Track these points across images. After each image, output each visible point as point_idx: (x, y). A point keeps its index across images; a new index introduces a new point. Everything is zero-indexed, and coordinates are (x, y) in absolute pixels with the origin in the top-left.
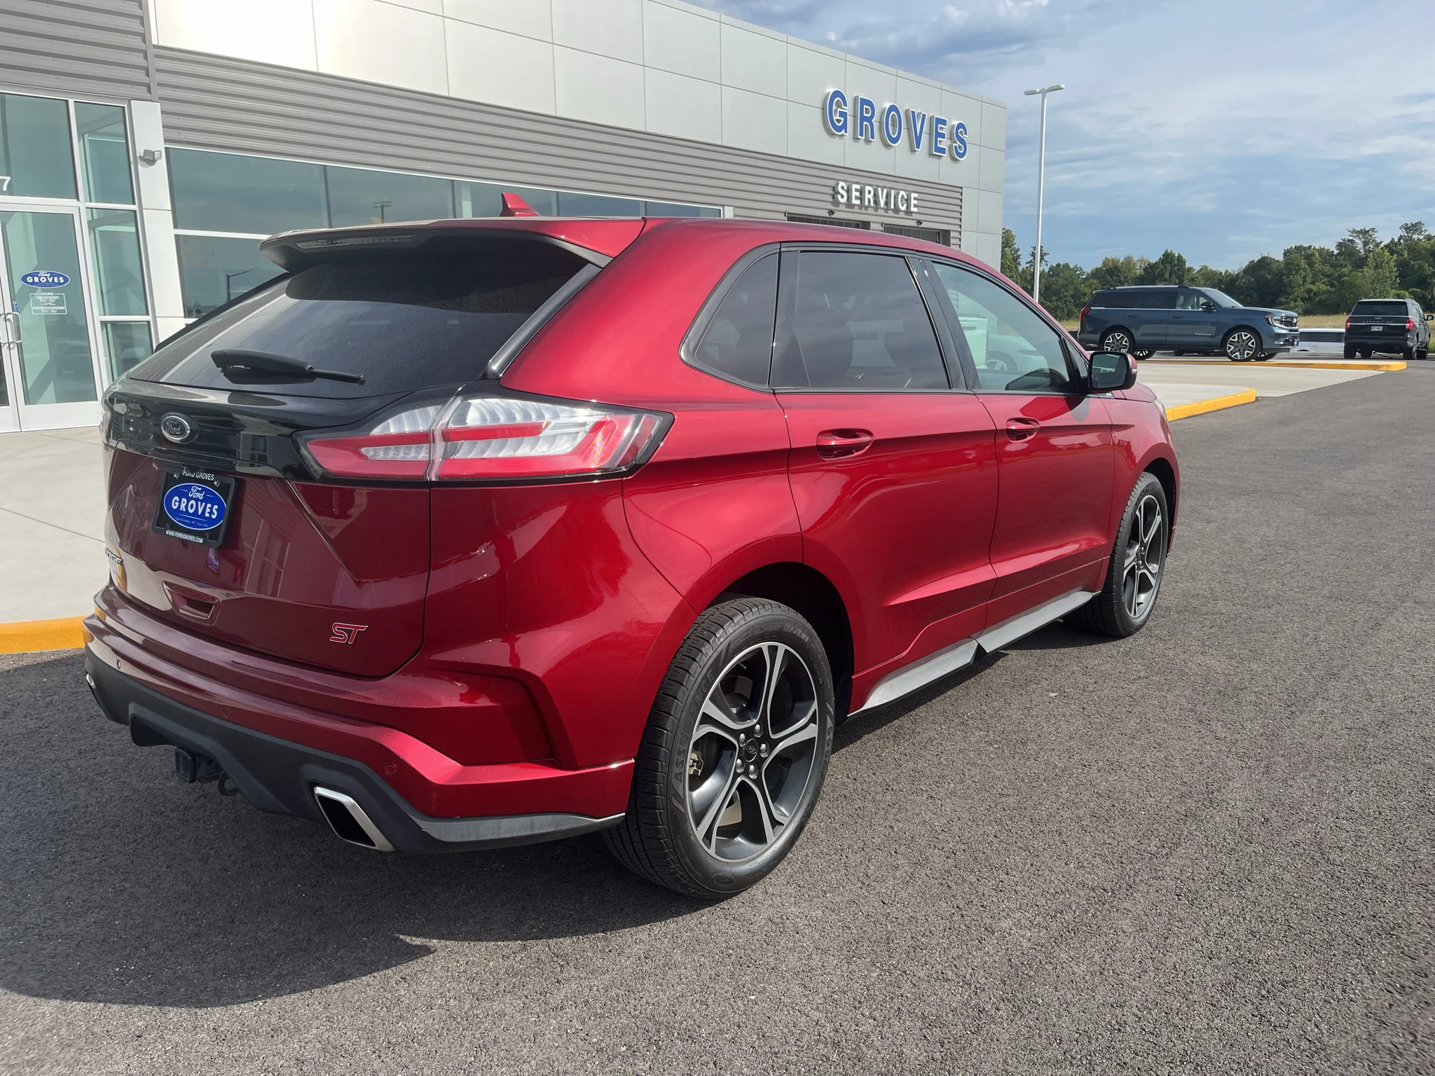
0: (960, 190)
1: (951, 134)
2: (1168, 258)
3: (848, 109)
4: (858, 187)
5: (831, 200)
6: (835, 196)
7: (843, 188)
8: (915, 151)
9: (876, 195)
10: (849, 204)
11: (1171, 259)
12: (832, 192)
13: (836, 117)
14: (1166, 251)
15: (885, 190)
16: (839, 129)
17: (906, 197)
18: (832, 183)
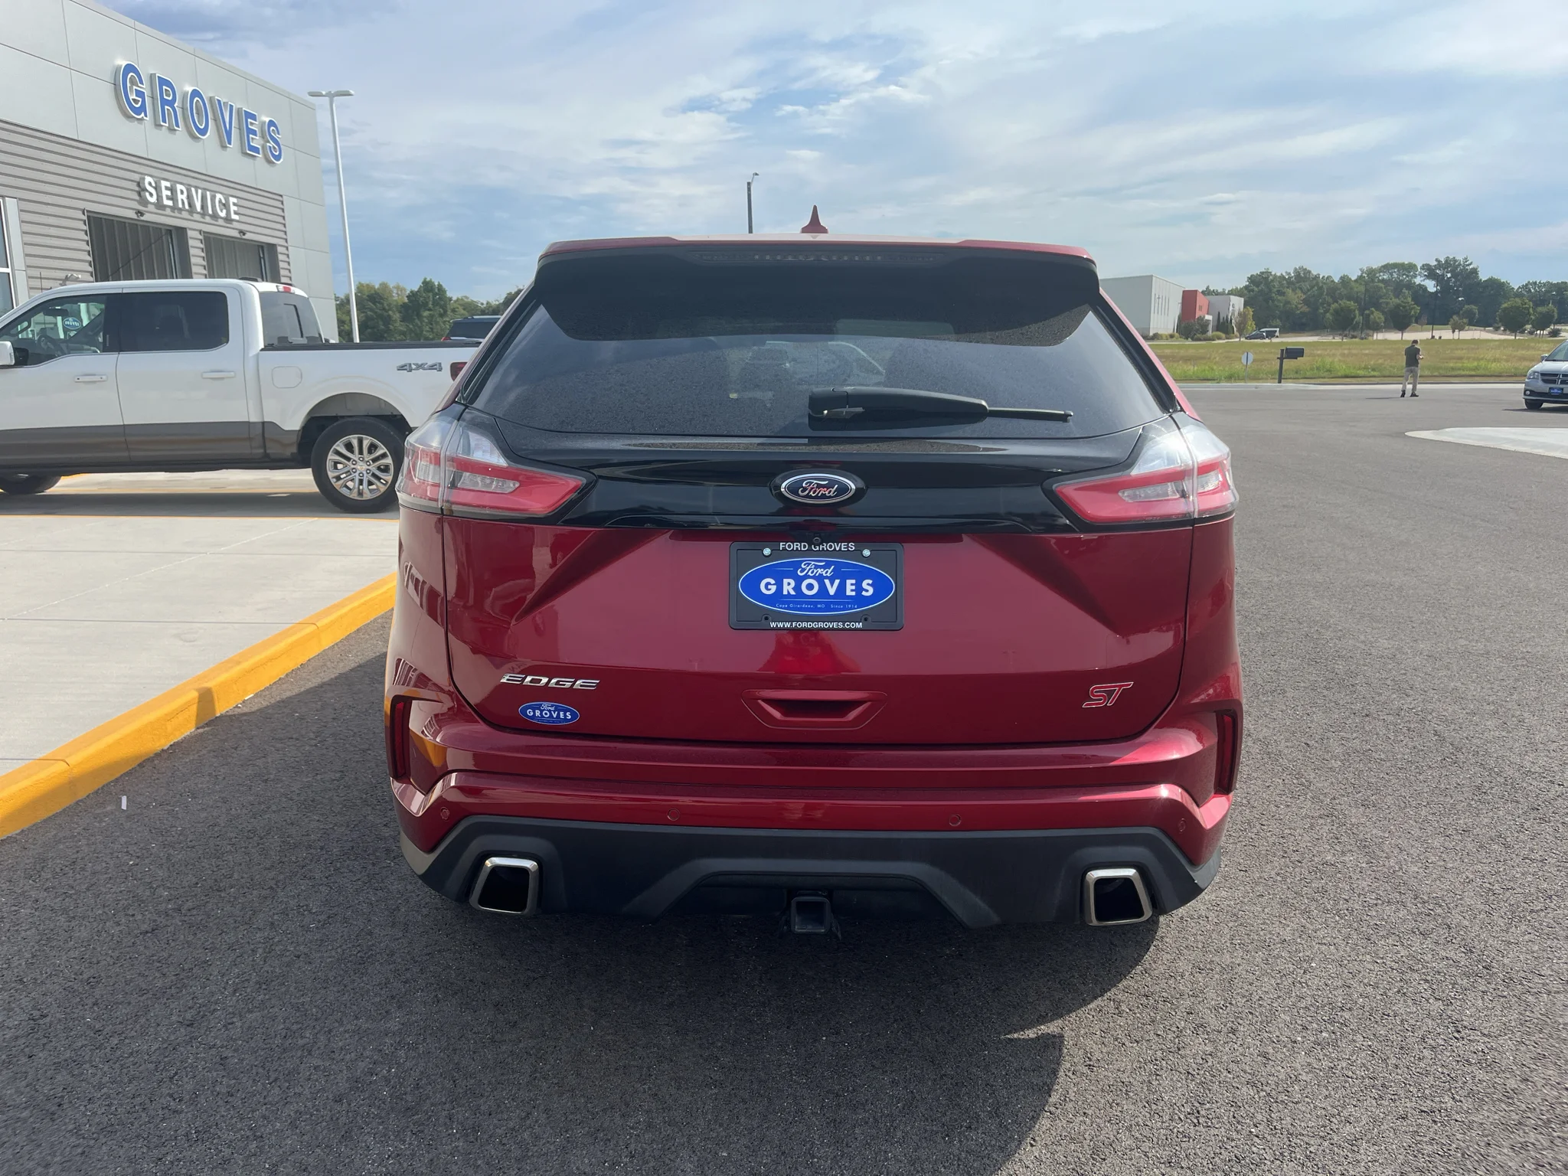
0: (280, 198)
1: (262, 131)
2: (427, 286)
3: (145, 88)
4: (168, 184)
5: (137, 198)
6: (142, 193)
7: (150, 184)
8: (226, 147)
9: (189, 197)
10: (159, 205)
11: (432, 287)
12: (137, 189)
13: (133, 96)
14: (425, 279)
15: (200, 191)
16: (138, 111)
17: (224, 201)
18: (137, 177)
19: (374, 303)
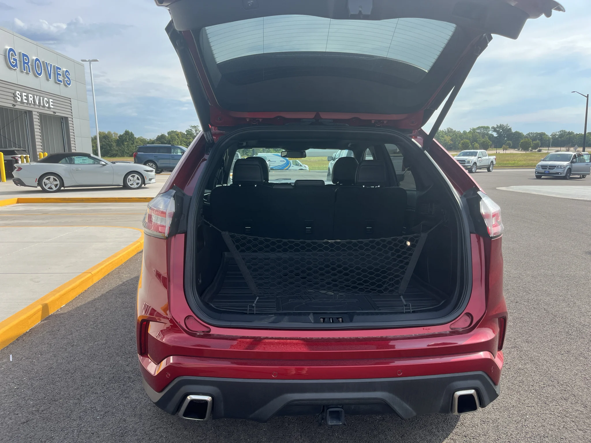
0: (70, 100)
1: (63, 74)
3: (17, 57)
4: (25, 94)
5: (13, 99)
6: (15, 98)
7: (18, 94)
8: (49, 80)
9: (34, 99)
10: (22, 102)
11: (128, 133)
12: (13, 96)
13: (12, 61)
14: (126, 130)
15: (38, 97)
16: (14, 66)
17: (47, 101)
18: (13, 91)
19: (106, 139)
